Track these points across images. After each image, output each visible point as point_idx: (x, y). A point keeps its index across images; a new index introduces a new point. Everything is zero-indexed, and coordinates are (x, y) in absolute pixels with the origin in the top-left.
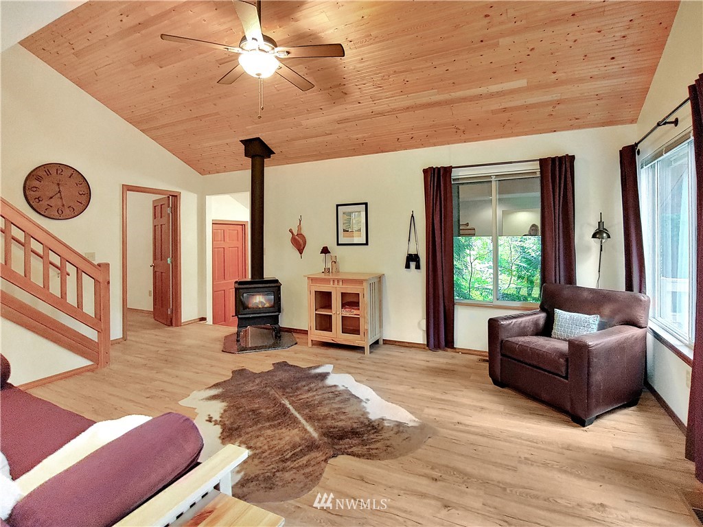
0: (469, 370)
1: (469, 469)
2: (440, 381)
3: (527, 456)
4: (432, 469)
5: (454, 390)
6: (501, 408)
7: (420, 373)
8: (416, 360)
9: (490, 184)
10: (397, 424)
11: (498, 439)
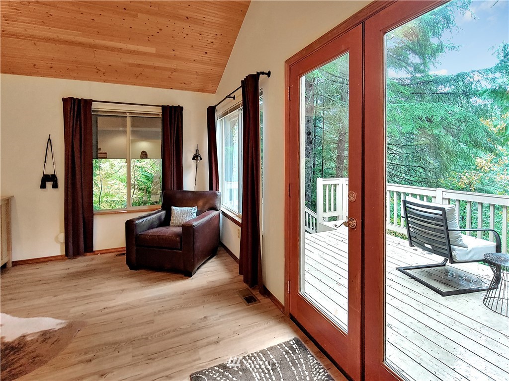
0: (108, 265)
1: (118, 338)
2: (83, 281)
3: (159, 309)
4: (86, 353)
5: (97, 285)
6: (138, 284)
7: (61, 281)
8: (54, 271)
9: (125, 118)
10: (42, 333)
11: (138, 306)
